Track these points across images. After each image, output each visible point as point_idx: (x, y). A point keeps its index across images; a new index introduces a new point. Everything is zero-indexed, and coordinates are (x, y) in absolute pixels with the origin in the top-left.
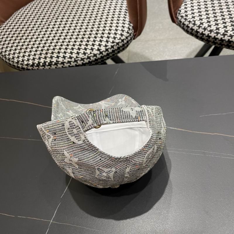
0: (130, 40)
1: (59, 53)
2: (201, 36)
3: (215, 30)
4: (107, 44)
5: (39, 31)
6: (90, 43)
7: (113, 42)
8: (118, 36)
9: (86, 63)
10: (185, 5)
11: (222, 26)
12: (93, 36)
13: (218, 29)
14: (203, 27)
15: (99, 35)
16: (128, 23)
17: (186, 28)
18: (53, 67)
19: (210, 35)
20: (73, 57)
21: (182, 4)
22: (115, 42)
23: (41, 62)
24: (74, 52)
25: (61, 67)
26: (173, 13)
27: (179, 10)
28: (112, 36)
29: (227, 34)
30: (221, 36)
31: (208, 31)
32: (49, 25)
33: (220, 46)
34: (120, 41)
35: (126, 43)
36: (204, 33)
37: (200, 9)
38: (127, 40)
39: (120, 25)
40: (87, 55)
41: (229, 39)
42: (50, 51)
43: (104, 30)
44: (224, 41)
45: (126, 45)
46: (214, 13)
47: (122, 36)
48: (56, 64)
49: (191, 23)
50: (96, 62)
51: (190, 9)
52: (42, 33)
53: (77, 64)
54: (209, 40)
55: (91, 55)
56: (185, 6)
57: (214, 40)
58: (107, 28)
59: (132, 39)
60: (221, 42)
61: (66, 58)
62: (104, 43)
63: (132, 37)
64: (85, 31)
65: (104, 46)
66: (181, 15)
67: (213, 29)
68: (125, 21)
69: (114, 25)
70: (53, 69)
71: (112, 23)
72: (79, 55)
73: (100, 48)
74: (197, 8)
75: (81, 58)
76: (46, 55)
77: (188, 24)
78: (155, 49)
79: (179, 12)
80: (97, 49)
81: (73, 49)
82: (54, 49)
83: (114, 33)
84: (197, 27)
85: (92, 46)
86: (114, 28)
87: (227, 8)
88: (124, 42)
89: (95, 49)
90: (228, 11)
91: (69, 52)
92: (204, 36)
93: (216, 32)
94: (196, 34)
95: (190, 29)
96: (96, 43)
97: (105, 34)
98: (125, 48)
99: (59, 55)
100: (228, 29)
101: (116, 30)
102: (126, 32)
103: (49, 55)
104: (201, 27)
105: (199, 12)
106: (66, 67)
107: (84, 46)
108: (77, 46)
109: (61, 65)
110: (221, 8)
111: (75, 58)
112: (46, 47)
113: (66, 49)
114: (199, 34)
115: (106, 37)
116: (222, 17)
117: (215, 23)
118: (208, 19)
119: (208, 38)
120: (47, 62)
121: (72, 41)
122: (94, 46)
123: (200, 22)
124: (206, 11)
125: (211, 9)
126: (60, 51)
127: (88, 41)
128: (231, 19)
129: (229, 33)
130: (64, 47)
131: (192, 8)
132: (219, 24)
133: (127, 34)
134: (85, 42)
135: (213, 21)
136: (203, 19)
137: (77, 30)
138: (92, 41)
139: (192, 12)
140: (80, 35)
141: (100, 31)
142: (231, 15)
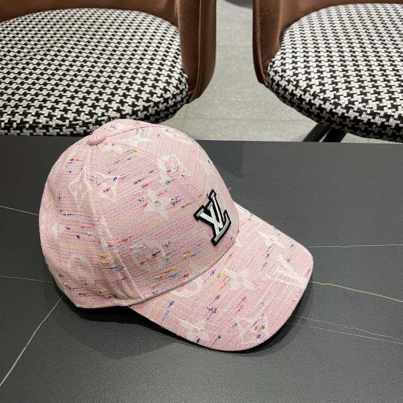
0: (179, 102)
1: (41, 107)
2: (308, 107)
3: (332, 99)
4: (136, 103)
5: (10, 66)
6: (105, 97)
7: (148, 101)
8: (159, 92)
10: (282, 53)
11: (345, 93)
12: (111, 85)
13: (337, 97)
14: (312, 93)
15: (123, 86)
16: (179, 71)
17: (282, 92)
18: (26, 132)
19: (323, 106)
20: (68, 119)
21: (277, 51)
22: (152, 101)
23: (3, 121)
24: (71, 110)
25: (42, 134)
26: (261, 66)
27: (271, 61)
28: (147, 89)
29: (353, 108)
30: (342, 109)
31: (319, 99)
32: (31, 59)
33: (340, 127)
34: (162, 100)
35: (171, 106)
36: (312, 102)
37: (308, 62)
38: (174, 100)
39: (165, 73)
40: (95, 117)
41: (356, 117)
42: (24, 103)
43: (133, 78)
44: (348, 119)
45: (171, 110)
46: (331, 71)
47: (166, 93)
48: (31, 127)
49: (291, 83)
51: (290, 61)
52: (16, 71)
53: (75, 132)
54: (321, 114)
56: (282, 55)
57: (330, 116)
58: (140, 76)
59: (185, 101)
60: (342, 120)
61: (55, 118)
62: (130, 100)
63: (185, 97)
64: (98, 76)
65: (129, 105)
66: (275, 69)
67: (329, 97)
68: (174, 67)
69: (154, 71)
70: (25, 136)
71: (149, 68)
72: (79, 115)
73: (121, 108)
74: (302, 60)
75: (84, 122)
76: (14, 109)
77: (285, 86)
78: (226, 134)
79: (272, 64)
80: (115, 109)
81: (69, 103)
82: (32, 100)
83: (151, 85)
84: (300, 91)
85: (107, 103)
86: (152, 77)
87: (354, 65)
88: (168, 103)
89: (112, 108)
90: (356, 70)
91: (62, 109)
92: (314, 108)
93: (335, 102)
94: (299, 104)
95: (289, 94)
96: (115, 99)
97: (134, 85)
98: (169, 114)
99: (40, 112)
100: (355, 99)
101: (156, 80)
102: (174, 86)
103: (21, 110)
104: (308, 92)
105: (305, 67)
106: (53, 135)
107: (92, 101)
108: (79, 99)
109: (41, 131)
110: (345, 64)
111: (72, 120)
112: (17, 95)
113: (57, 102)
114: (304, 103)
115: (136, 89)
116: (345, 78)
117: (333, 87)
118: (320, 80)
119: (319, 112)
120: (15, 121)
121: (69, 90)
122: (110, 103)
123: (307, 84)
124: (317, 66)
125: (327, 64)
126: (44, 105)
127: (101, 93)
128: (360, 83)
129: (357, 105)
130: (53, 99)
131: (293, 59)
132: (339, 90)
133: (175, 90)
134: (95, 94)
135: (330, 84)
136: (312, 79)
137: (82, 72)
138: (109, 93)
139: (293, 66)
140: (87, 82)
141: (125, 79)
142: (361, 77)
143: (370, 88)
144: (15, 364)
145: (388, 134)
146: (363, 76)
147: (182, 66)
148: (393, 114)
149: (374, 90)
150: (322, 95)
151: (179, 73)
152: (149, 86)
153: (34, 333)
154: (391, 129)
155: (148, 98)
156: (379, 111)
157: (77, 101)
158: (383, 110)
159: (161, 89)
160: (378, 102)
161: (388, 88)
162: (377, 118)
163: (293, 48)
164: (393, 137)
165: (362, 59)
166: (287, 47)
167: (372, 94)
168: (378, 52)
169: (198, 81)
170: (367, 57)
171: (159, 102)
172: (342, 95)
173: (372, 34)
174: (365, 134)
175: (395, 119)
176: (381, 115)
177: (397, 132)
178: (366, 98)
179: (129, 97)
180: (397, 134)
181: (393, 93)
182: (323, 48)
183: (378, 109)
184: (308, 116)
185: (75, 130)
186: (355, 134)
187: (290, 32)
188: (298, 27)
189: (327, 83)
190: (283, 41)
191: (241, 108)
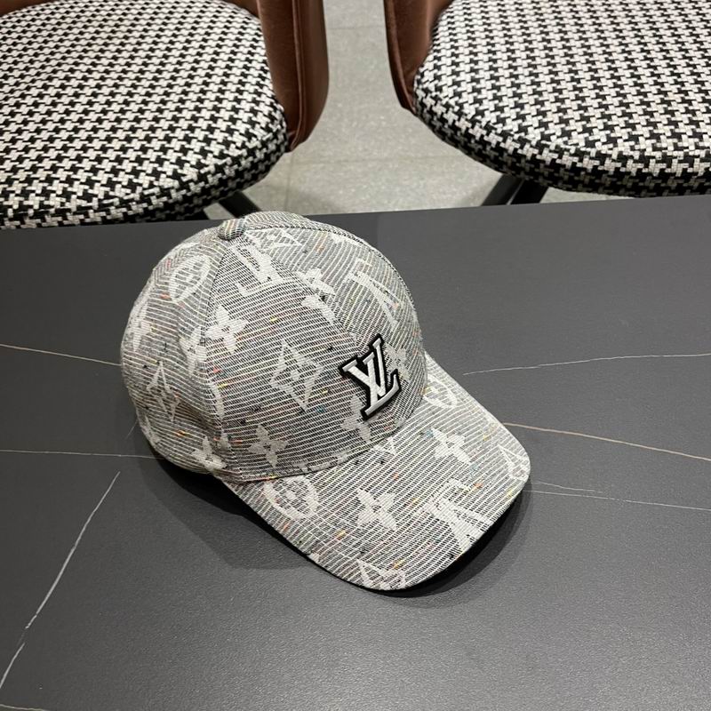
0: (273, 152)
1: (49, 180)
3: (516, 133)
4: (203, 161)
6: (152, 155)
7: (222, 156)
8: (238, 139)
9: (137, 215)
10: (435, 58)
11: (535, 122)
12: (160, 134)
13: (523, 129)
14: (484, 124)
15: (180, 134)
16: (268, 101)
17: (438, 124)
18: (31, 223)
19: (502, 145)
20: (96, 196)
21: (428, 55)
22: (228, 156)
24: (99, 182)
25: (56, 224)
26: (403, 81)
27: (418, 73)
28: (219, 136)
29: (548, 146)
30: (531, 149)
31: (496, 134)
32: (23, 96)
33: (532, 178)
34: (244, 152)
35: (261, 161)
36: (486, 138)
37: (476, 71)
38: (264, 150)
39: (246, 106)
40: (139, 189)
41: (554, 160)
42: (22, 175)
43: (195, 119)
44: (542, 165)
45: (261, 167)
46: (513, 85)
47: (250, 140)
48: (38, 214)
49: (451, 109)
50: (168, 212)
51: (449, 71)
53: (109, 217)
54: (500, 158)
55: (151, 191)
56: (436, 61)
57: (515, 160)
58: (206, 114)
59: (283, 149)
60: (533, 166)
61: (74, 197)
62: (192, 158)
63: (282, 143)
64: (137, 120)
65: (192, 166)
66: (425, 86)
67: (511, 130)
68: (259, 94)
69: (227, 105)
70: (29, 229)
71: (219, 100)
72: (113, 190)
73: (179, 171)
74: (468, 68)
75: (121, 200)
76: (6, 186)
77: (442, 113)
78: (365, 186)
79: (419, 77)
80: (170, 173)
81: (94, 170)
82: (34, 169)
83: (224, 129)
84: (466, 123)
85: (156, 165)
86: (225, 114)
87: (551, 72)
88: (255, 157)
89: (165, 173)
90: (553, 81)
91: (83, 180)
92: (488, 148)
93: (520, 137)
94: (465, 143)
95: (449, 127)
96: (168, 157)
97: (197, 131)
98: (258, 174)
99: (49, 188)
100: (552, 132)
101: (233, 120)
102: (262, 128)
103: (17, 187)
104: (477, 124)
105: (473, 80)
106: (74, 225)
107: (131, 164)
108: (110, 161)
109: (54, 219)
110: (535, 71)
111: (102, 198)
112: (8, 161)
113: (74, 169)
114: (473, 141)
115: (201, 138)
116: (536, 96)
117: (518, 113)
118: (496, 102)
119: (497, 154)
120: (11, 207)
121: (93, 148)
122: (161, 165)
123: (476, 109)
124: (492, 77)
125: (507, 73)
126: (54, 176)
127: (144, 149)
128: (559, 104)
129: (555, 142)
130: (67, 164)
131: (454, 67)
132: (527, 117)
133: (265, 133)
134: (135, 151)
135: (511, 108)
136: (484, 101)
137: (110, 114)
138: (157, 148)
139: (453, 80)
140: (120, 131)
141: (182, 121)
142: (561, 93)
143: (574, 111)
144: (61, 573)
145: (604, 184)
146: (564, 92)
147: (273, 91)
148: (610, 152)
149: (581, 115)
150: (499, 128)
151: (269, 104)
152: (222, 131)
153: (84, 529)
154: (609, 176)
155: (221, 152)
156: (589, 149)
157: (107, 165)
158: (593, 146)
159: (241, 134)
160: (587, 135)
161: (603, 110)
162: (586, 160)
163: (452, 47)
165: (564, 61)
166: (443, 45)
167: (577, 121)
168: (589, 47)
169: (301, 116)
170: (572, 56)
171: (240, 156)
172: (532, 126)
173: (581, 14)
174: (570, 186)
175: (613, 161)
176: (591, 155)
177: (618, 181)
178: (567, 128)
179: (190, 153)
180: (619, 183)
181: (609, 117)
182: (500, 47)
183: (586, 146)
184: (481, 162)
185: (109, 213)
187: (448, 17)
188: (461, 8)
189: (507, 106)
190: (437, 34)
191: (388, 139)
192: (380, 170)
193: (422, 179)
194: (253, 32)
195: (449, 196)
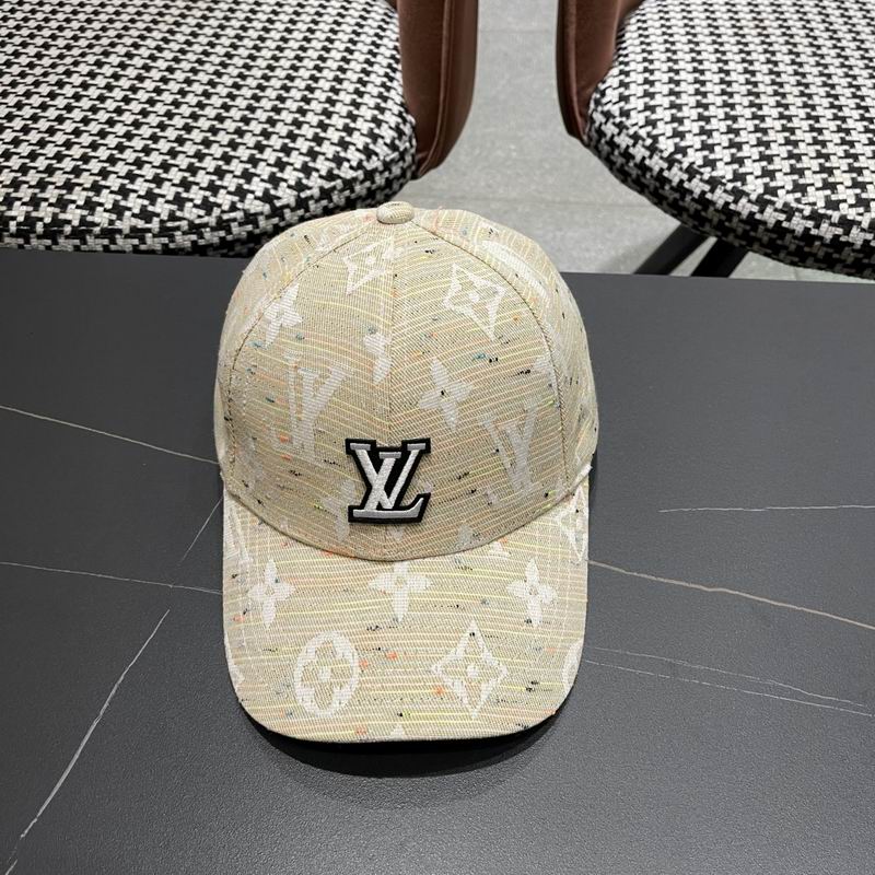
0: (397, 178)
1: (96, 188)
2: (677, 195)
3: (729, 181)
4: (305, 181)
5: (21, 89)
6: (237, 167)
7: (330, 176)
8: (354, 156)
9: (211, 246)
10: (621, 72)
11: (757, 169)
12: (250, 140)
13: (739, 177)
14: (685, 165)
15: (276, 142)
16: (396, 109)
17: (620, 161)
18: (66, 244)
19: (709, 196)
20: (158, 215)
21: (611, 68)
22: (339, 177)
23: (14, 218)
24: (163, 196)
25: (100, 248)
26: (575, 99)
27: (597, 90)
28: (328, 149)
29: (773, 203)
30: (749, 205)
31: (701, 180)
32: (68, 73)
33: (742, 242)
34: (360, 174)
35: (380, 188)
36: (686, 185)
37: (678, 94)
38: (386, 174)
39: (366, 112)
40: (216, 211)
41: (779, 222)
42: (59, 178)
43: (297, 124)
44: (761, 227)
45: (379, 196)
46: (727, 117)
47: (369, 158)
48: (76, 233)
49: (640, 142)
51: (640, 91)
52: (36, 100)
53: (172, 246)
54: (703, 214)
56: (622, 77)
57: (723, 218)
58: (313, 119)
59: (409, 174)
60: (748, 228)
61: (128, 214)
62: (291, 175)
63: (409, 167)
64: (220, 118)
65: (289, 187)
66: (606, 108)
67: (723, 177)
68: (385, 99)
69: (342, 109)
70: (63, 252)
71: (331, 102)
72: (181, 208)
73: (272, 192)
74: (665, 90)
75: (191, 224)
76: (37, 191)
77: (628, 147)
79: (598, 96)
80: (259, 194)
82: (77, 171)
83: (336, 141)
84: (661, 161)
85: (242, 181)
86: (338, 121)
87: (779, 104)
88: (373, 182)
89: (253, 192)
90: (781, 116)
91: (142, 193)
92: (688, 198)
93: (734, 187)
94: (656, 189)
95: (636, 165)
96: (258, 171)
97: (300, 140)
99: (95, 199)
100: (780, 184)
101: (348, 130)
102: (385, 144)
103: (51, 194)
104: (676, 164)
105: (673, 106)
106: (124, 252)
107: (209, 177)
108: (180, 170)
109: (99, 241)
110: (757, 101)
111: (166, 218)
112: (42, 158)
114: (667, 187)
115: (304, 150)
116: (759, 135)
117: (733, 155)
118: (704, 137)
119: (699, 207)
120: (41, 219)
121: (158, 150)
122: (249, 181)
123: (676, 145)
124: (699, 105)
125: (719, 101)
126: (103, 183)
127: (227, 158)
128: (790, 148)
129: (783, 198)
130: (122, 168)
131: (647, 87)
132: (746, 161)
133: (389, 152)
134: (215, 159)
135: (724, 148)
136: (687, 135)
137: (184, 107)
138: (245, 159)
139: (645, 104)
140: (196, 131)
141: (279, 125)
142: (793, 133)
143: (811, 158)
144: (77, 756)
145: (844, 261)
146: (797, 132)
147: (402, 97)
148: (859, 218)
149: (821, 165)
150: (707, 172)
151: (396, 113)
152: (332, 144)
153: (113, 691)
154: (854, 251)
155: (330, 171)
156: (829, 212)
157: (175, 175)
158: (837, 209)
159: (358, 150)
160: (828, 192)
161: (851, 161)
162: (825, 226)
163: (645, 60)
164: (857, 269)
165: (796, 91)
166: (632, 57)
167: (814, 172)
168: (829, 76)
170: (807, 86)
171: (355, 179)
172: (752, 173)
173: (817, 33)
174: (796, 259)
175: (863, 230)
176: (833, 220)
177: (865, 257)
178: (802, 181)
179: (289, 168)
180: (866, 261)
181: (860, 171)
182: (710, 65)
183: (827, 207)
185: (173, 241)
186: (774, 259)
187: (638, 21)
188: (655, 10)
189: (719, 144)
190: (624, 42)
191: (518, 174)
192: (506, 212)
193: (560, 230)
194: (379, 18)
195: (593, 254)
